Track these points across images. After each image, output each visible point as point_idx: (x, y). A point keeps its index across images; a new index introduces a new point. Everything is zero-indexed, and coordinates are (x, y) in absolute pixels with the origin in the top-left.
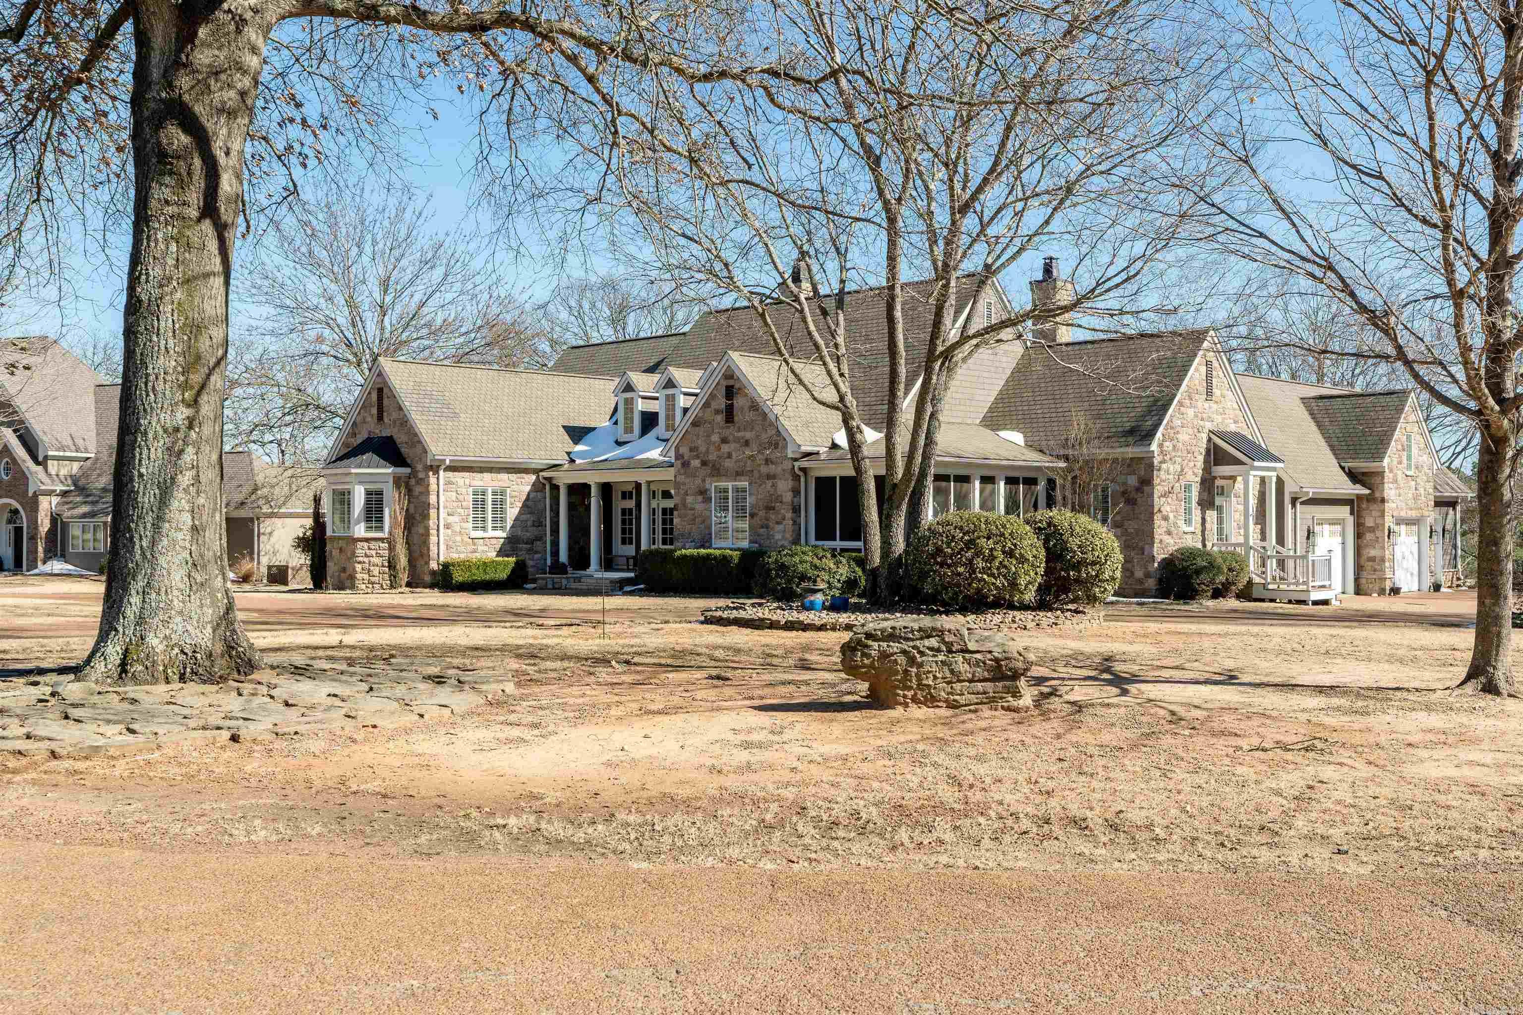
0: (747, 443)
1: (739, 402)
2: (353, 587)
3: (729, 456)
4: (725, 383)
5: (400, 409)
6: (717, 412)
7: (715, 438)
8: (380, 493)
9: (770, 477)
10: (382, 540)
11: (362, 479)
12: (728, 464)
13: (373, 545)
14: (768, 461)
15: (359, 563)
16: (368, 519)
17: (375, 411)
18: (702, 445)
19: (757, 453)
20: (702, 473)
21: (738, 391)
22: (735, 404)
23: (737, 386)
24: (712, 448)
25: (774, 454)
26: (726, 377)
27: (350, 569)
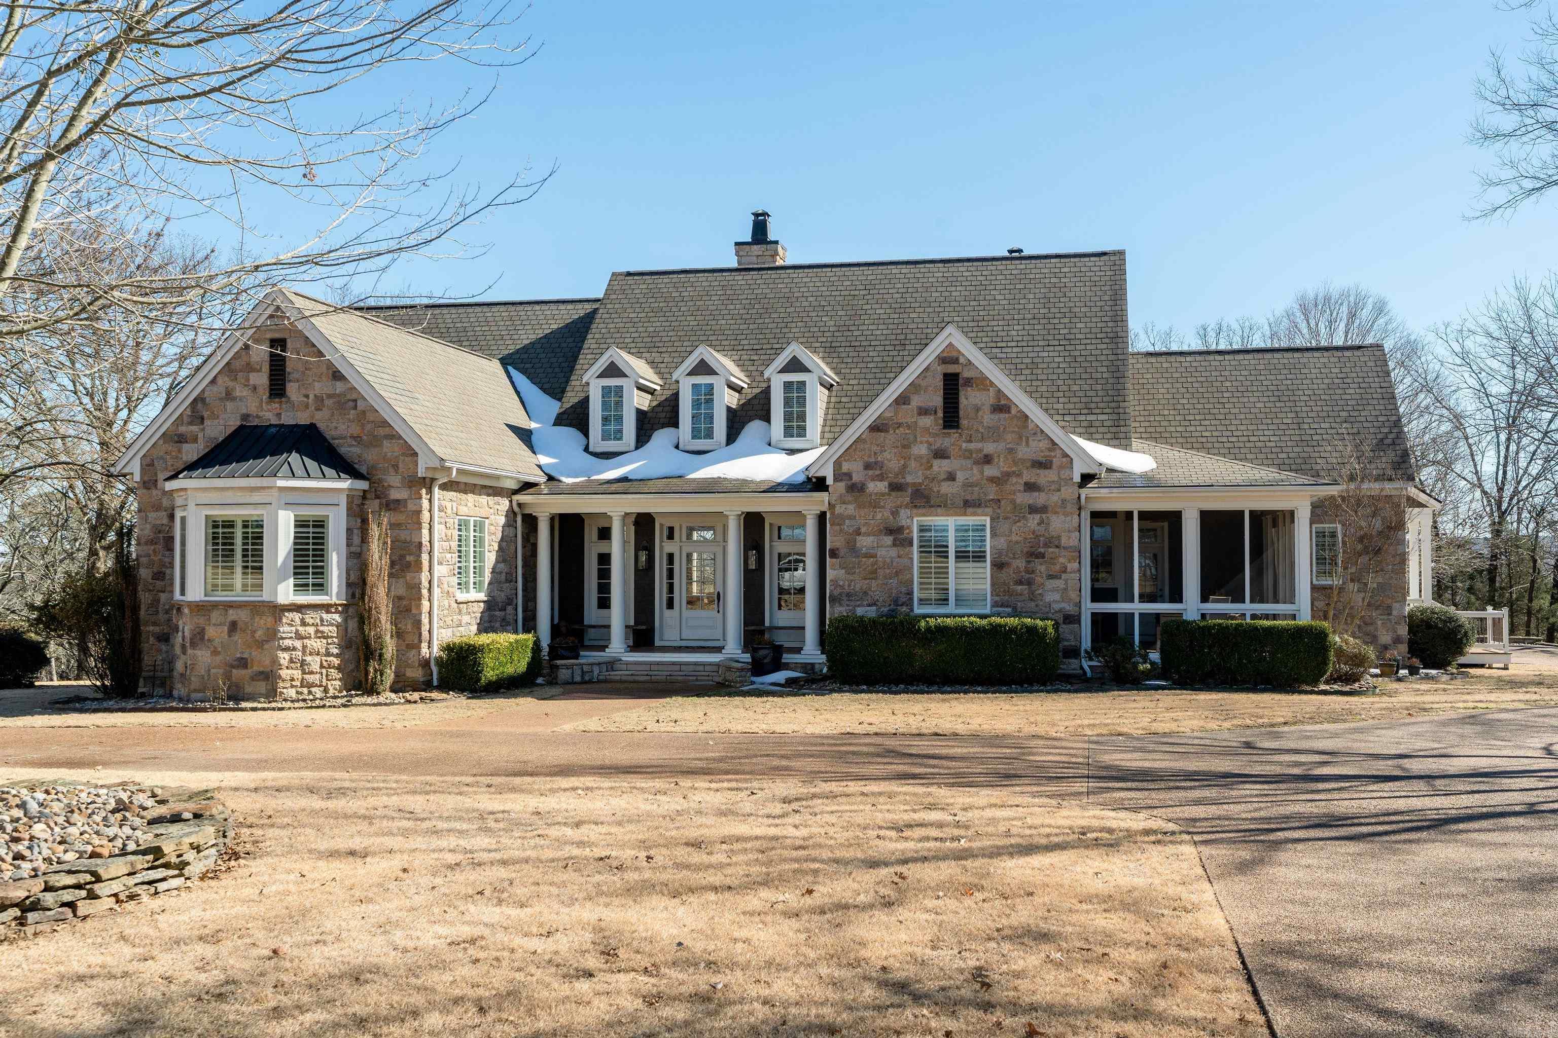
0: (987, 460)
1: (968, 399)
2: (272, 694)
3: (951, 477)
4: (941, 369)
5: (337, 376)
6: (923, 411)
7: (921, 450)
8: (320, 524)
9: (1033, 510)
10: (327, 608)
11: (291, 499)
12: (946, 488)
13: (311, 617)
14: (1031, 487)
15: (287, 649)
16: (299, 571)
17: (262, 379)
18: (891, 460)
19: (1008, 475)
20: (891, 502)
21: (969, 382)
22: (963, 401)
23: (966, 374)
24: (913, 464)
25: (1044, 477)
26: (943, 360)
27: (260, 661)
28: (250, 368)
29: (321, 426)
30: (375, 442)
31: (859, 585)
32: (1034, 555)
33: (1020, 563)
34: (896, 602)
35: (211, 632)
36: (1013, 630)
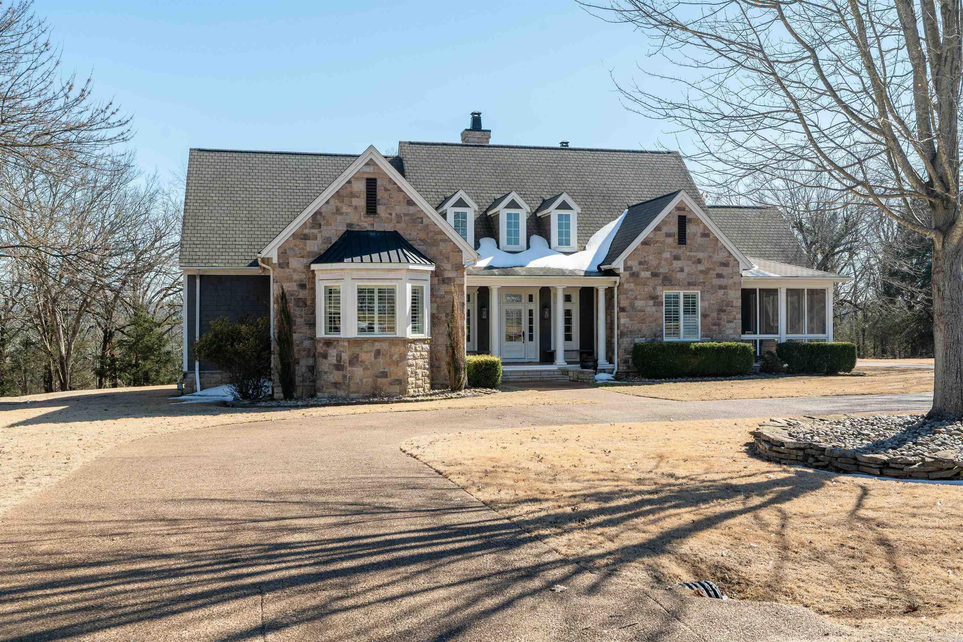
0: (699, 261)
1: (690, 229)
2: (403, 393)
3: (682, 270)
4: (677, 213)
6: (668, 235)
7: (667, 255)
8: (421, 291)
9: (721, 287)
10: (423, 341)
12: (680, 276)
13: (418, 346)
14: (720, 276)
15: (410, 366)
16: (413, 319)
17: (361, 202)
18: (653, 261)
19: (709, 269)
20: (652, 282)
21: (690, 220)
22: (688, 231)
23: (689, 216)
24: (663, 262)
25: (725, 271)
26: (678, 208)
27: (395, 372)
28: (352, 195)
29: (401, 233)
30: (435, 243)
31: (636, 326)
32: (721, 310)
33: (715, 314)
34: (655, 335)
35: (363, 356)
36: (736, 348)
